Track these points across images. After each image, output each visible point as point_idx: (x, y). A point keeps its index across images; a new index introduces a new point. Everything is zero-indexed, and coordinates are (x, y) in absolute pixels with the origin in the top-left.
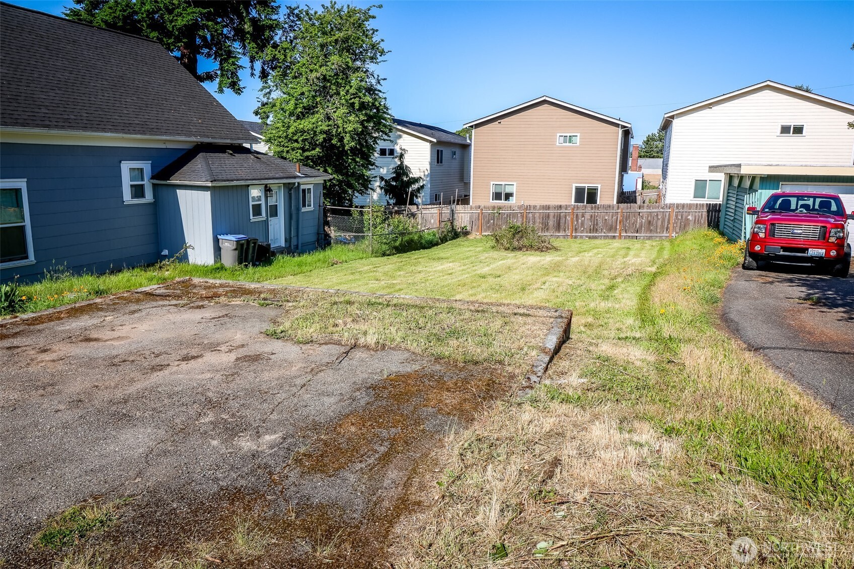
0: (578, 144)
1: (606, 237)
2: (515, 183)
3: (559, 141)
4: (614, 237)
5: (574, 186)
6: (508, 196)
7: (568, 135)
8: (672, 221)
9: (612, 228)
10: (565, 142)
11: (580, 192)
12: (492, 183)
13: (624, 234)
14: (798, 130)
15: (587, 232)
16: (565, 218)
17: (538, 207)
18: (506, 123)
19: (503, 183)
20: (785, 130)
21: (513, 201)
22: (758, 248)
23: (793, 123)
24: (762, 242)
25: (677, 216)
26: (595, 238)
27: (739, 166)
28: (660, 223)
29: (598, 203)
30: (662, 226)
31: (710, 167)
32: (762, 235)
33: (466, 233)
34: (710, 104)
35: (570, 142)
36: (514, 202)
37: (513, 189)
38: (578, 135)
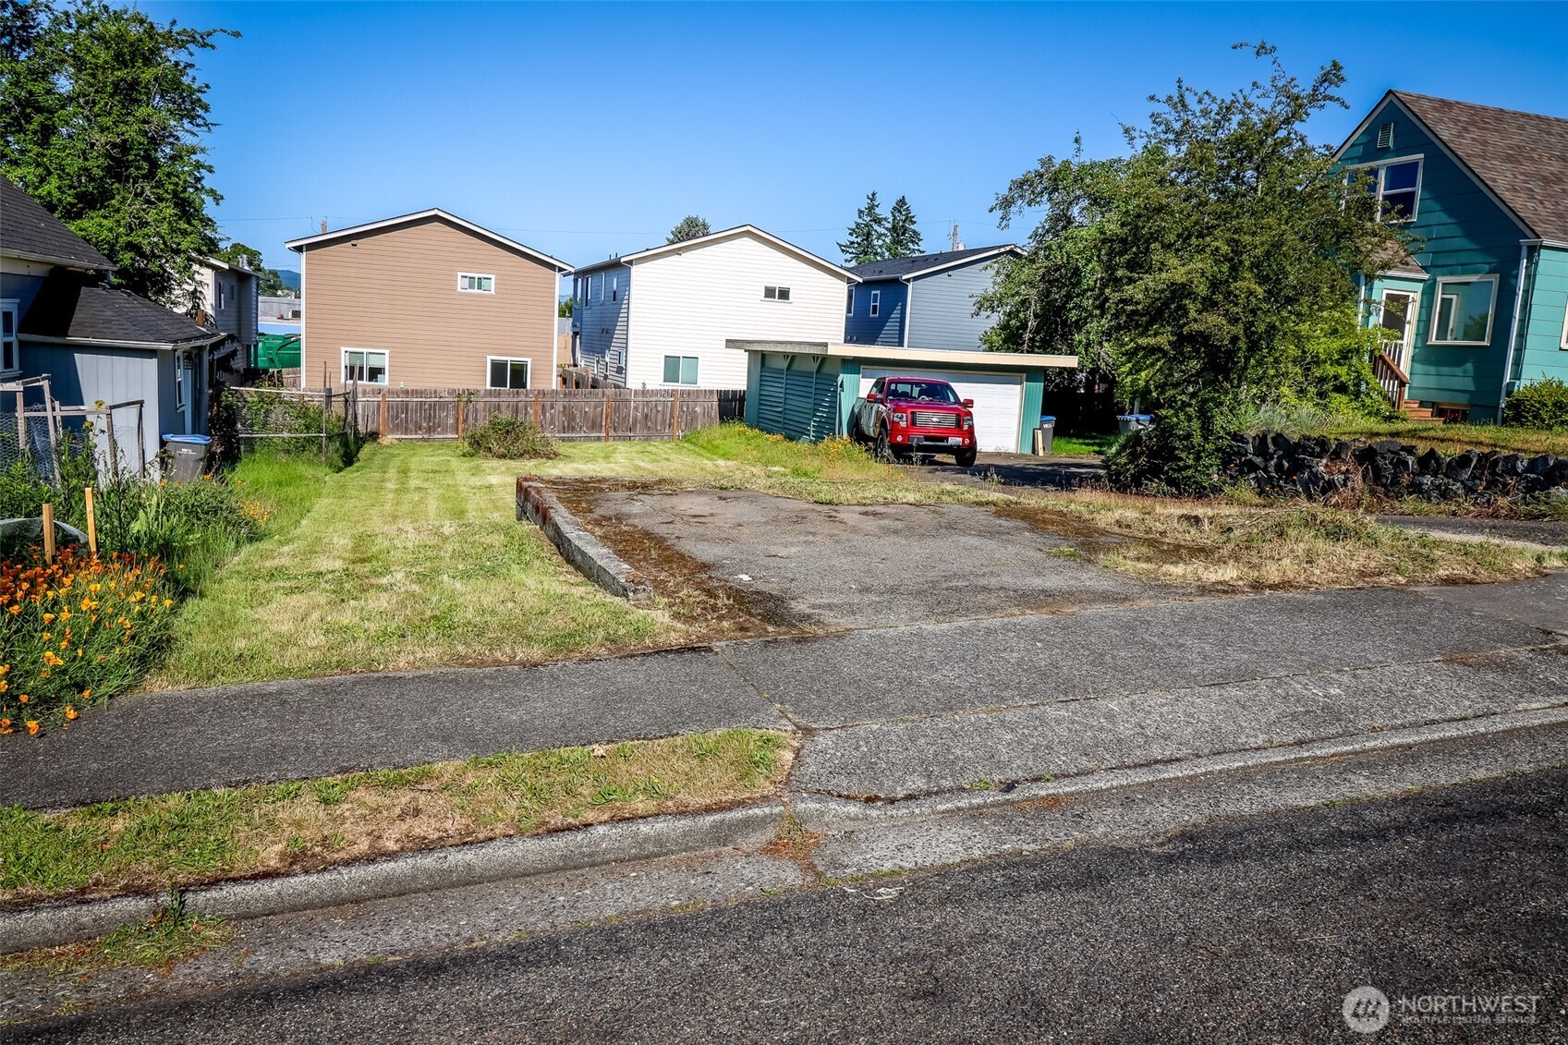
0: (493, 292)
1: (587, 439)
2: (387, 352)
3: (461, 284)
4: (599, 439)
5: (489, 358)
6: (375, 373)
7: (477, 276)
8: (676, 413)
9: (595, 425)
10: (471, 287)
11: (498, 369)
12: (343, 349)
13: (612, 433)
14: (784, 294)
15: (559, 432)
16: (526, 410)
17: (482, 392)
18: (365, 246)
19: (365, 350)
20: (770, 293)
21: (384, 381)
22: (900, 438)
23: (778, 284)
24: (904, 432)
25: (681, 407)
26: (571, 440)
27: (825, 345)
28: (660, 416)
29: (528, 387)
30: (664, 421)
31: (727, 341)
32: (903, 424)
33: (374, 436)
34: (680, 249)
35: (479, 288)
36: (387, 383)
37: (385, 362)
38: (493, 277)
